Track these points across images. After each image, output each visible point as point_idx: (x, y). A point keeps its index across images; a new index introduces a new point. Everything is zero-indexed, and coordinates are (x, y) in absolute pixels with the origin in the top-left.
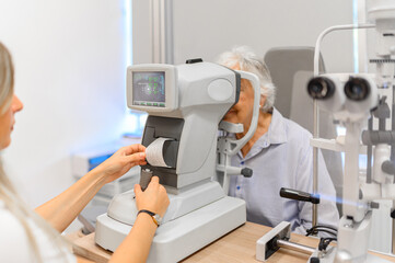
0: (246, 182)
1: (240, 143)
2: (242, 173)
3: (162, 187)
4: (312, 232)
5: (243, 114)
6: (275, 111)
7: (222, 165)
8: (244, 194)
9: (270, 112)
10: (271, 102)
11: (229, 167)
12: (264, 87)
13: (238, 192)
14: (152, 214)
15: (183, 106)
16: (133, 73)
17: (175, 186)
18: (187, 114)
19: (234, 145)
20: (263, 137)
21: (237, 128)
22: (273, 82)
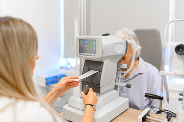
0: (127, 90)
1: (125, 73)
2: (126, 86)
3: (95, 93)
4: (159, 112)
5: (127, 60)
6: (140, 58)
7: (117, 83)
8: (126, 95)
9: (138, 59)
10: (139, 54)
11: (120, 84)
12: (137, 48)
13: (123, 94)
14: (92, 106)
15: (103, 56)
16: (80, 40)
17: (99, 92)
18: (105, 60)
19: (122, 74)
20: (135, 70)
21: (124, 66)
22: (140, 45)
